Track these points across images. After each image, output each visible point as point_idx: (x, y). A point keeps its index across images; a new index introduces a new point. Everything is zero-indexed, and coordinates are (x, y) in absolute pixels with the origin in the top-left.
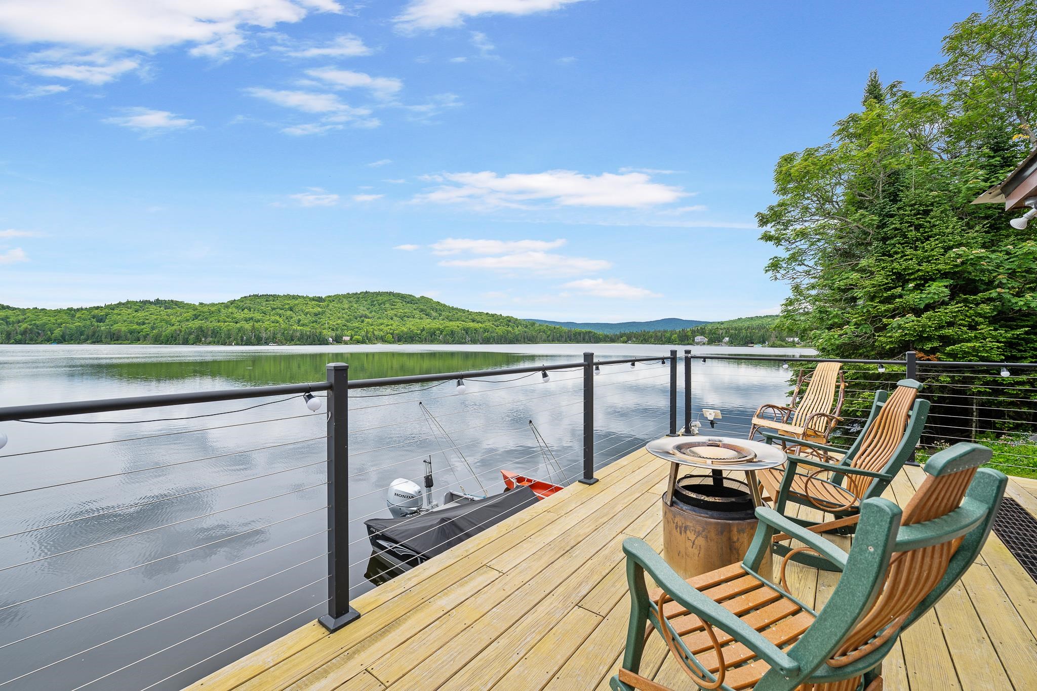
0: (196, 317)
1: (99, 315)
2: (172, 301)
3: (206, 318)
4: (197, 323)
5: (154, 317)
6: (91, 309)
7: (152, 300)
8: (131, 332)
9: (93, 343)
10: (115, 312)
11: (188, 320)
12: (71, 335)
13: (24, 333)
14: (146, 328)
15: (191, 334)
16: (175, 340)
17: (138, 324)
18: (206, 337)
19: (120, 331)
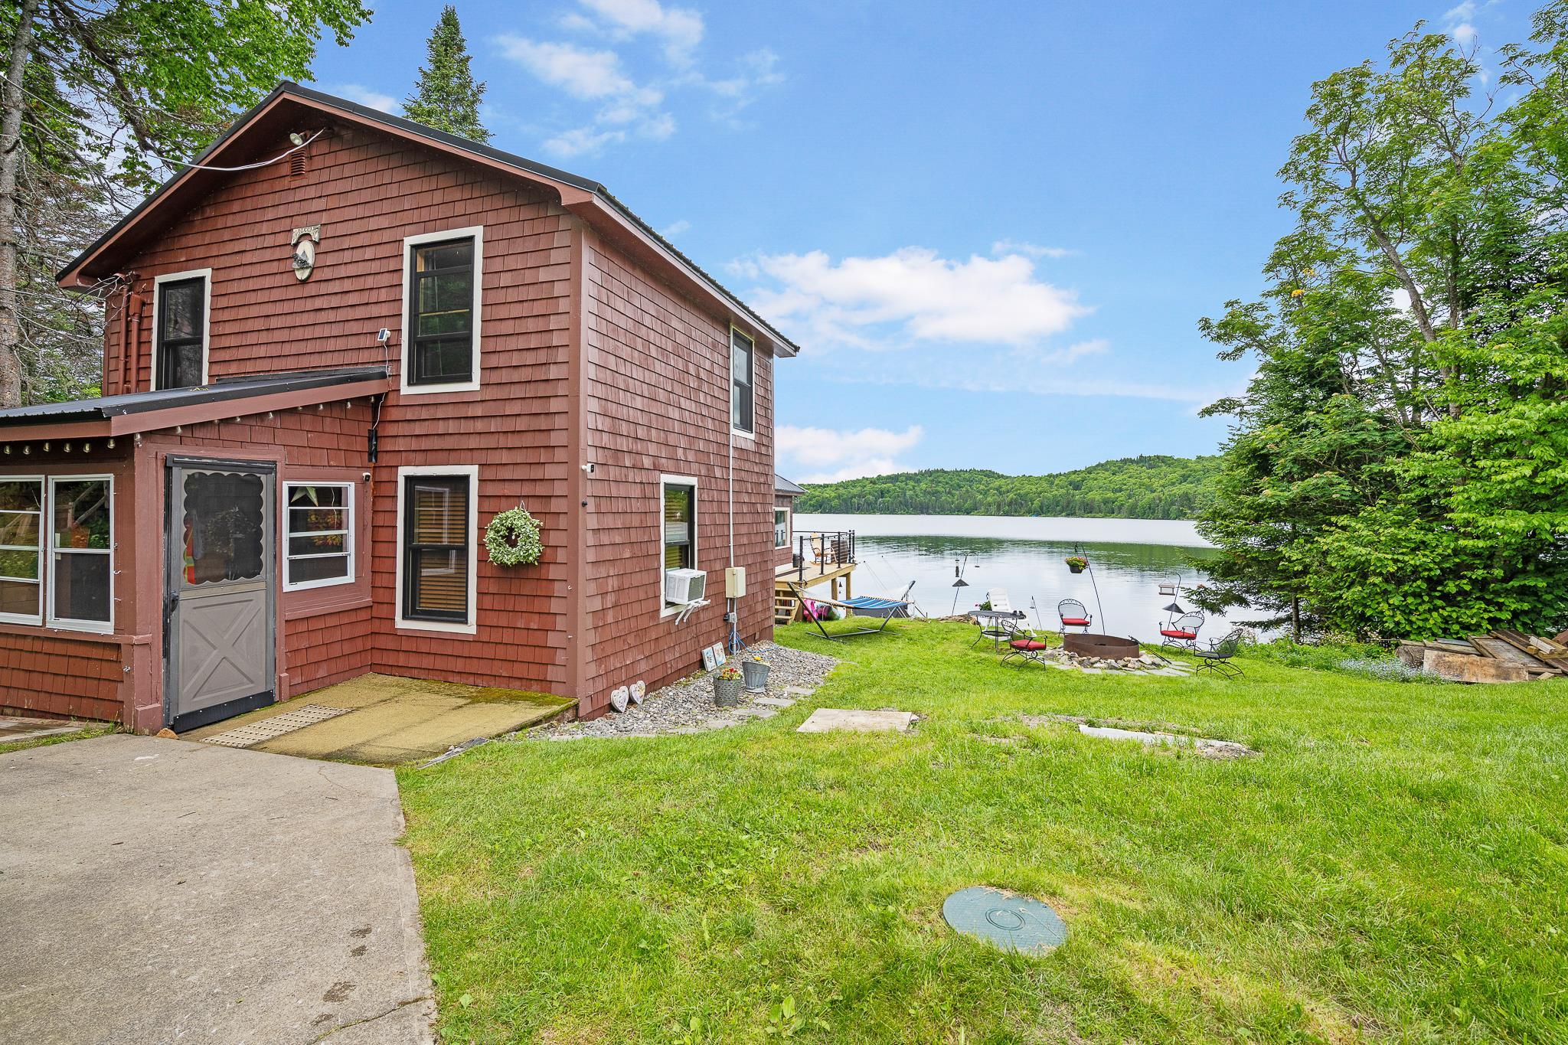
0: (1184, 478)
1: (1076, 481)
2: (1158, 457)
3: (1199, 480)
4: (1185, 487)
5: (1133, 481)
6: (1069, 473)
7: (1134, 457)
8: (1106, 502)
9: (1068, 515)
10: (1092, 476)
11: (1173, 484)
12: (1048, 507)
13: (1010, 504)
14: (1121, 496)
15: (1173, 503)
16: (1153, 513)
17: (1115, 491)
18: (1192, 509)
19: (1093, 500)
